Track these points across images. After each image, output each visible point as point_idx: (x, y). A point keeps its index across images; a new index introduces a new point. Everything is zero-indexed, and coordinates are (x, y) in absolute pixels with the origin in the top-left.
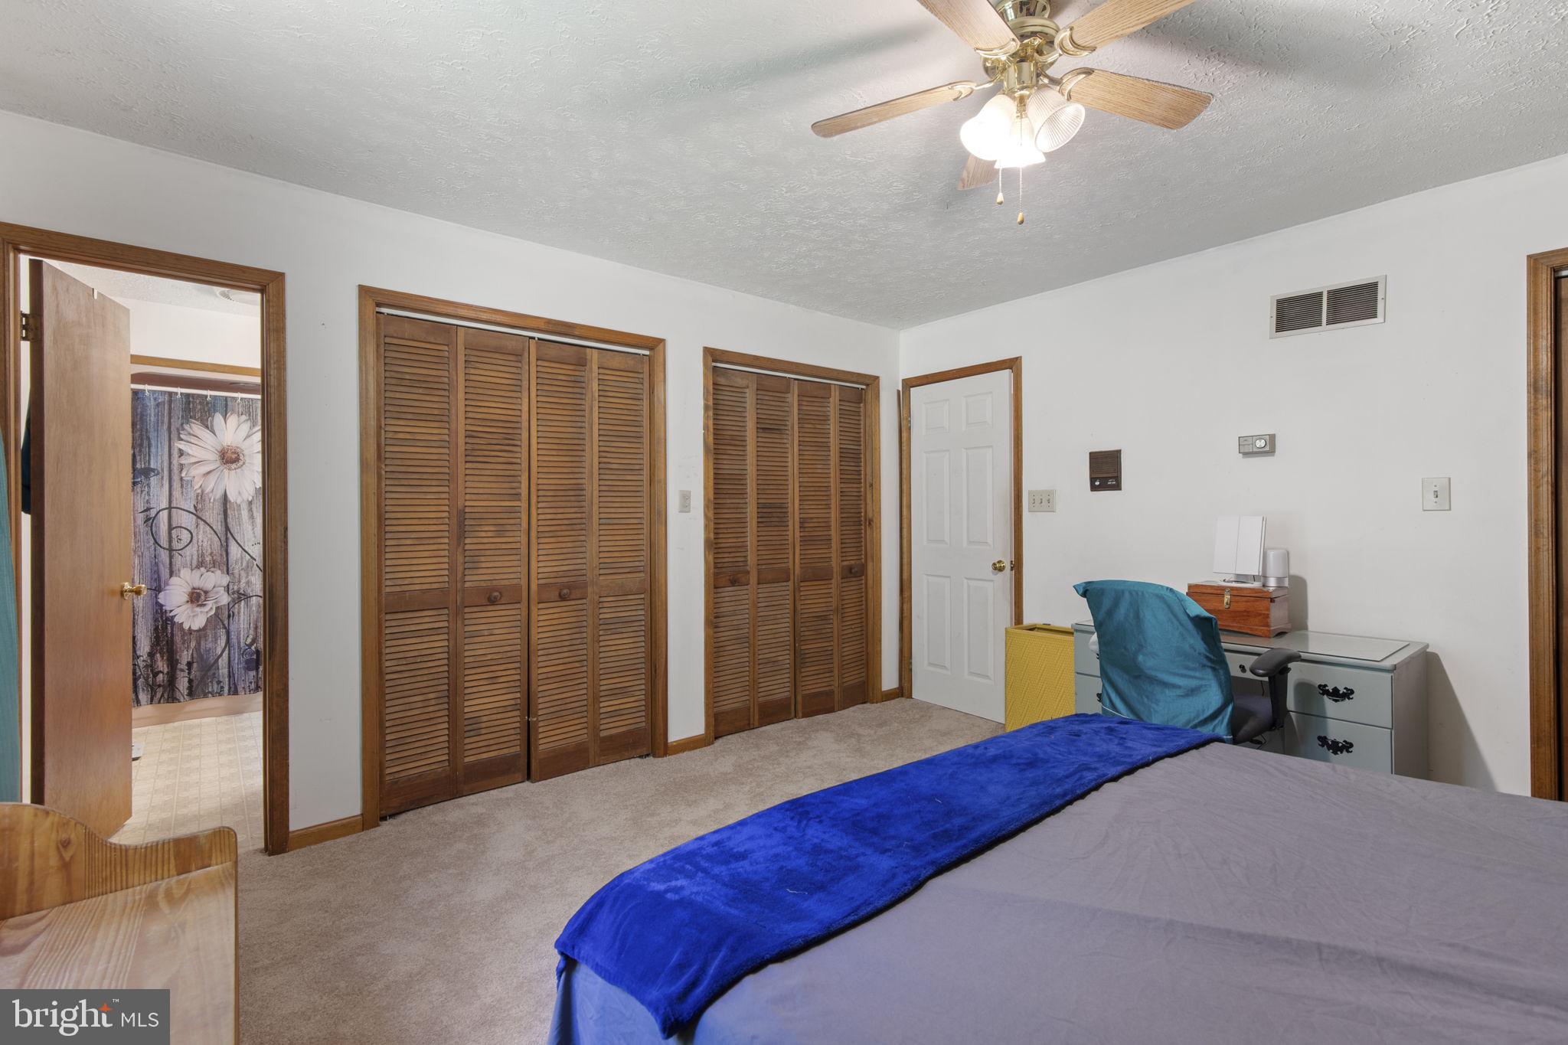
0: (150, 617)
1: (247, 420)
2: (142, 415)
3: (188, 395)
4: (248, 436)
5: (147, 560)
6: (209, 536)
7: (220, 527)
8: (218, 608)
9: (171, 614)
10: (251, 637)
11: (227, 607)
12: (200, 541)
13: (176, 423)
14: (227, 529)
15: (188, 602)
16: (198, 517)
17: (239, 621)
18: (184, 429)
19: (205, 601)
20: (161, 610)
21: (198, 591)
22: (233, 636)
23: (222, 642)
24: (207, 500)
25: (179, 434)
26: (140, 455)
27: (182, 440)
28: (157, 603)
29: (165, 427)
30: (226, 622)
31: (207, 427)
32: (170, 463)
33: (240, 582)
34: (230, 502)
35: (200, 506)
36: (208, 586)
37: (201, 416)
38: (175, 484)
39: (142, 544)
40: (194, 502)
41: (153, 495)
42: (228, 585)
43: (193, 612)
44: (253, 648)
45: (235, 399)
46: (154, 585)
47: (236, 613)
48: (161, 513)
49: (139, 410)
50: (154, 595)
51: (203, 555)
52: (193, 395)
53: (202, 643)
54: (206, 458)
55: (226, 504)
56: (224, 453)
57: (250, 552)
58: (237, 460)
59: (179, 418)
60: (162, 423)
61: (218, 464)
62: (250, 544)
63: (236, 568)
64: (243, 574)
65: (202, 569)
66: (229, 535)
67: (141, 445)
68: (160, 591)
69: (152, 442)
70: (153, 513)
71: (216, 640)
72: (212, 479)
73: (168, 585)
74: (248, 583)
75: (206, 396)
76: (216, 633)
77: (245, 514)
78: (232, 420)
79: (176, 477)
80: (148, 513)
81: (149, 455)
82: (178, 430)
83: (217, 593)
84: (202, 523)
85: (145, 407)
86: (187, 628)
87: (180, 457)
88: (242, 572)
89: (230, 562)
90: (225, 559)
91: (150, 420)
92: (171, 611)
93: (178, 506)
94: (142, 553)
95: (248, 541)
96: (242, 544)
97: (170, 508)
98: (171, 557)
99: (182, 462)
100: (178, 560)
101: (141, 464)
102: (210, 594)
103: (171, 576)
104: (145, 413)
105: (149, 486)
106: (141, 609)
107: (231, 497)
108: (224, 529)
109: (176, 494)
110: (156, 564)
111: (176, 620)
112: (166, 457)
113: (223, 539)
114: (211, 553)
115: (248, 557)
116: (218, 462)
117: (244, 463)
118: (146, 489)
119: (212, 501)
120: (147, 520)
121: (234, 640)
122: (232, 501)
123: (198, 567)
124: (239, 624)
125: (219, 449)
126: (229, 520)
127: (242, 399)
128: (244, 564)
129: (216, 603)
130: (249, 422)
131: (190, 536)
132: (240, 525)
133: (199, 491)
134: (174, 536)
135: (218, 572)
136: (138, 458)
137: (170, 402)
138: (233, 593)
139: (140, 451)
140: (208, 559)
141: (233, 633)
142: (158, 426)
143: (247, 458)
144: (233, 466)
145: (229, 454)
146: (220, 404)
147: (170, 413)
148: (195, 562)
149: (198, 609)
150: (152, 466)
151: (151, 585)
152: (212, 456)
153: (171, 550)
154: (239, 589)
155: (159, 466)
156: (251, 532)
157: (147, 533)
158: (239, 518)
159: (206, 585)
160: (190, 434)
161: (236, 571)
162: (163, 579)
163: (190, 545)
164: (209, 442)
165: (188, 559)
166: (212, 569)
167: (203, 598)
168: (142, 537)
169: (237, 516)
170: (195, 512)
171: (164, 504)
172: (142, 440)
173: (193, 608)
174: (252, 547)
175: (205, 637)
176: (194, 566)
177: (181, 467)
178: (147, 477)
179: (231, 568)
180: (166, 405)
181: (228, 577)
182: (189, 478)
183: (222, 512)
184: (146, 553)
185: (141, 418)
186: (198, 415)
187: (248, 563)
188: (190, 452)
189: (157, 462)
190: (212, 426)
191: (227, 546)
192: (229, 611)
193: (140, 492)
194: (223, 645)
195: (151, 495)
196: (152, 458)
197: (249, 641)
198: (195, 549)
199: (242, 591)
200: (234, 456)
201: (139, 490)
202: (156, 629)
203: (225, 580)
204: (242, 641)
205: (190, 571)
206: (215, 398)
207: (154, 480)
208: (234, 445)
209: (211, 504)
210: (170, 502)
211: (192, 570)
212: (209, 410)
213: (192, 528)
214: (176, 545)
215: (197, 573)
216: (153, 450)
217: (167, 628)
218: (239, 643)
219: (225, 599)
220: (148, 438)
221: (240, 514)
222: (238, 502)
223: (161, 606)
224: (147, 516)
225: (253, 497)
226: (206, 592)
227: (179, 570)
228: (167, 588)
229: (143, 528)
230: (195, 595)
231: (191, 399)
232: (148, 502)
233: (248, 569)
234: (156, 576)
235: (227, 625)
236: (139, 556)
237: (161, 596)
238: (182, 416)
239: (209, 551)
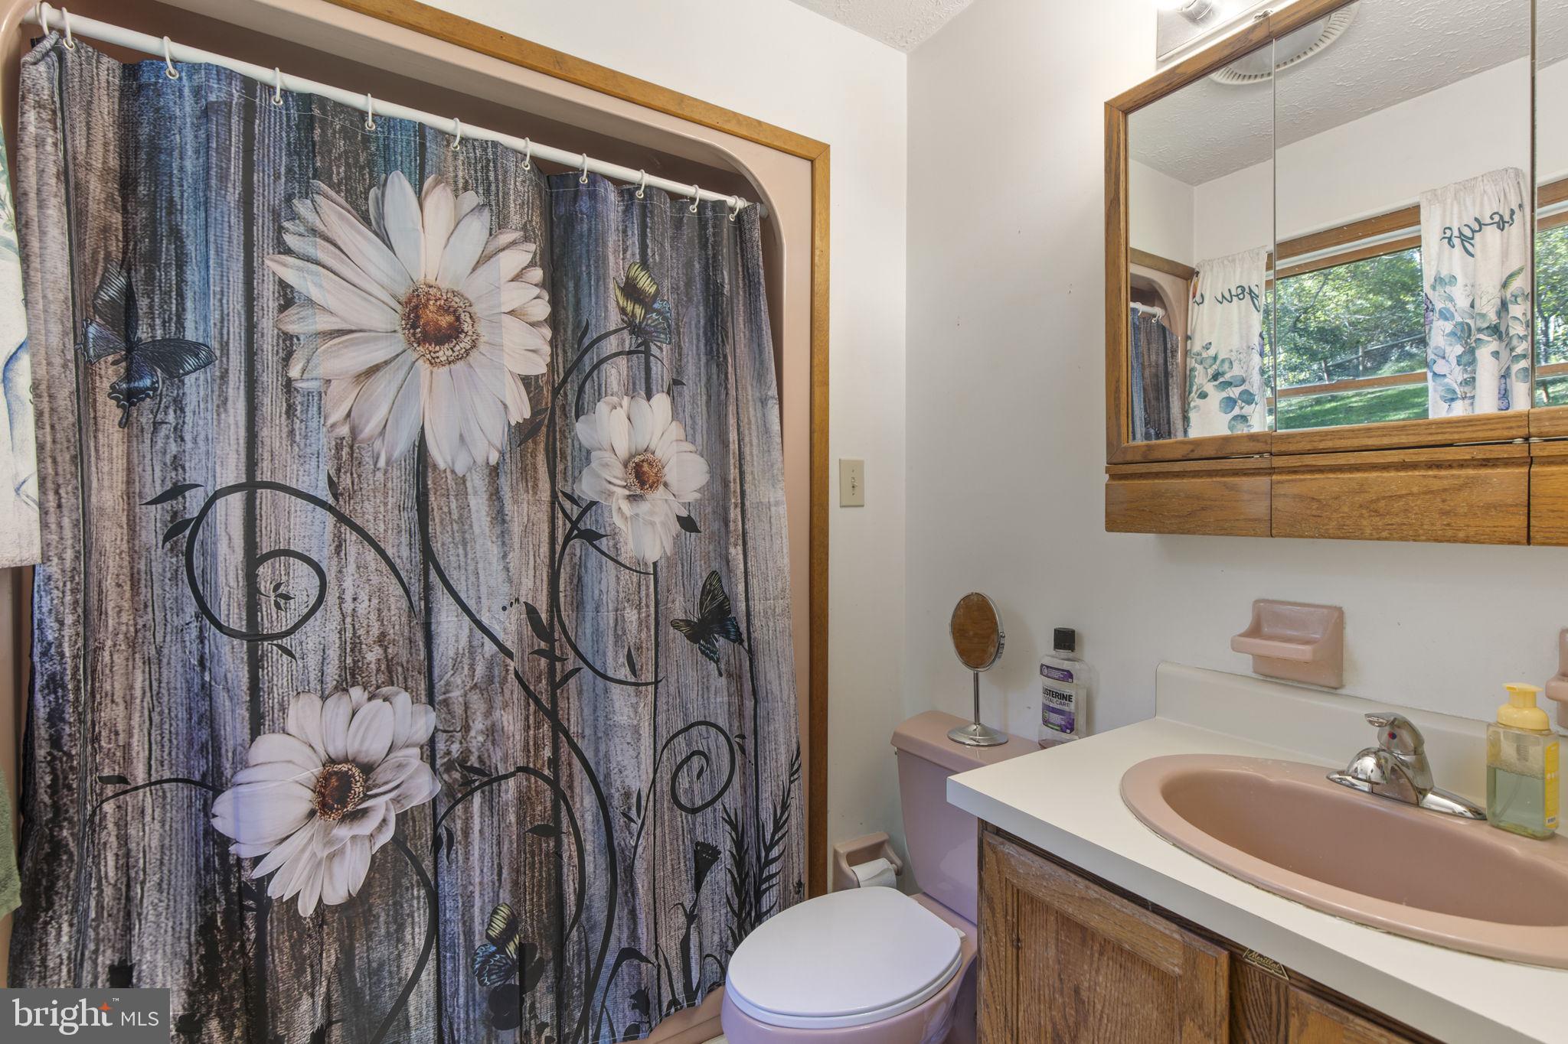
0: (184, 884)
1: (480, 207)
2: (155, 150)
3: (307, 99)
4: (484, 259)
5: (174, 675)
6: (375, 579)
7: (405, 552)
8: (402, 818)
9: (259, 872)
10: (504, 911)
11: (428, 811)
12: (348, 597)
13: (270, 192)
14: (428, 556)
15: (312, 814)
16: (342, 518)
17: (467, 859)
18: (294, 216)
19: (363, 800)
20: (224, 855)
21: (344, 767)
22: (451, 913)
23: (417, 935)
24: (367, 459)
25: (280, 230)
26: (150, 295)
27: (288, 251)
28: (210, 833)
29: (234, 194)
30: (427, 864)
31: (365, 219)
32: (251, 327)
33: (467, 728)
34: (435, 467)
35: (345, 481)
36: (374, 747)
37: (348, 178)
38: (267, 401)
39: (159, 616)
40: (327, 466)
41: (195, 440)
42: (432, 741)
43: (329, 843)
44: (511, 948)
45: (446, 137)
46: (200, 767)
47: (459, 835)
48: (220, 503)
49: (145, 131)
50: (199, 804)
51: (356, 645)
52: (323, 101)
53: (359, 949)
54: (365, 323)
55: (425, 477)
56: (416, 307)
57: (497, 629)
58: (453, 333)
59: (277, 177)
60: (223, 177)
61: (399, 342)
62: (497, 607)
63: (456, 685)
64: (478, 704)
65: (356, 693)
66: (433, 576)
67: (153, 256)
68: (218, 791)
69: (190, 247)
70: (193, 503)
71: (401, 928)
72: (384, 387)
73: (245, 765)
74: (493, 732)
75: (363, 114)
76: (398, 905)
77: (479, 505)
78: (439, 200)
79: (269, 379)
80: (176, 504)
81: (181, 296)
82: (276, 216)
83: (400, 766)
84: (351, 537)
85: (163, 120)
86: (310, 911)
87: (283, 308)
88: (475, 697)
89: (436, 663)
90: (422, 655)
91: (181, 169)
92: (257, 861)
93: (279, 479)
94: (159, 651)
95: (490, 595)
96: (472, 604)
97: (251, 486)
98: (255, 663)
99: (292, 328)
100: (279, 671)
101: (152, 327)
102: (380, 775)
103: (255, 731)
104: (164, 144)
105: (179, 405)
106: (154, 856)
107: (440, 453)
108: (418, 557)
109: (272, 434)
110: (206, 690)
111: (274, 891)
112: (236, 302)
113: (416, 588)
114: (383, 635)
115: (490, 647)
116: (400, 336)
117: (474, 345)
118: (171, 417)
119: (382, 463)
120: (176, 528)
121: (454, 927)
122: (442, 465)
123: (342, 688)
124: (467, 870)
125: (403, 292)
126: (435, 527)
127: (464, 140)
128: (480, 670)
129: (396, 801)
130: (486, 212)
131: (317, 581)
132: (465, 543)
133: (344, 431)
134: (265, 585)
135: (403, 698)
136: (143, 303)
137: (249, 111)
138: (449, 767)
139: (150, 278)
140: (373, 655)
141: (449, 903)
142: (208, 187)
143: (482, 328)
144: (444, 352)
145: (430, 314)
146: (403, 144)
147: (248, 151)
148: (332, 671)
149: (344, 832)
150: (190, 335)
151: (189, 769)
152: (383, 318)
153: (254, 636)
154: (466, 753)
155: (214, 332)
156: (497, 566)
157: (175, 577)
158: (464, 519)
159: (366, 744)
160: (314, 232)
161: (456, 694)
162: (228, 745)
163: (318, 614)
164: (372, 270)
165: (313, 661)
166: (385, 690)
167: (358, 788)
168: (157, 591)
169: (455, 517)
170: (331, 501)
171: (231, 472)
172: (155, 239)
173: (327, 831)
174: (502, 616)
175: (367, 923)
176: (330, 684)
177: (288, 344)
178: (175, 375)
179: (439, 686)
180: (235, 119)
181: (432, 716)
182: (312, 385)
183: (411, 502)
184: (173, 651)
185: (150, 159)
186: (339, 172)
187: (490, 667)
188: (315, 294)
189: (205, 318)
190: (381, 216)
191: (428, 611)
192: (436, 827)
193: (148, 428)
194: (421, 942)
195: (188, 437)
196: (189, 304)
197: (499, 925)
198: (334, 624)
199: (473, 761)
200: (445, 320)
201: (146, 419)
202: (206, 928)
203: (423, 723)
204: (478, 928)
205: (318, 702)
206: (387, 123)
207: (195, 385)
208: (445, 285)
209: (380, 475)
210: (252, 463)
211: (324, 698)
212: (371, 164)
213: (322, 554)
214: (272, 620)
215: (338, 707)
216: (192, 275)
217: (242, 924)
218: (469, 933)
219: (423, 787)
220: (176, 235)
221: (464, 507)
222: (460, 470)
223: (224, 842)
224: (175, 514)
225: (502, 454)
226: (367, 769)
227: (283, 709)
228: (243, 776)
229: (162, 561)
230: (334, 782)
231: (317, 112)
232: (177, 463)
233: (487, 687)
234: (204, 735)
235: (429, 875)
236: (148, 661)
237: (223, 805)
238: (289, 170)
239: (375, 631)
